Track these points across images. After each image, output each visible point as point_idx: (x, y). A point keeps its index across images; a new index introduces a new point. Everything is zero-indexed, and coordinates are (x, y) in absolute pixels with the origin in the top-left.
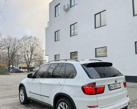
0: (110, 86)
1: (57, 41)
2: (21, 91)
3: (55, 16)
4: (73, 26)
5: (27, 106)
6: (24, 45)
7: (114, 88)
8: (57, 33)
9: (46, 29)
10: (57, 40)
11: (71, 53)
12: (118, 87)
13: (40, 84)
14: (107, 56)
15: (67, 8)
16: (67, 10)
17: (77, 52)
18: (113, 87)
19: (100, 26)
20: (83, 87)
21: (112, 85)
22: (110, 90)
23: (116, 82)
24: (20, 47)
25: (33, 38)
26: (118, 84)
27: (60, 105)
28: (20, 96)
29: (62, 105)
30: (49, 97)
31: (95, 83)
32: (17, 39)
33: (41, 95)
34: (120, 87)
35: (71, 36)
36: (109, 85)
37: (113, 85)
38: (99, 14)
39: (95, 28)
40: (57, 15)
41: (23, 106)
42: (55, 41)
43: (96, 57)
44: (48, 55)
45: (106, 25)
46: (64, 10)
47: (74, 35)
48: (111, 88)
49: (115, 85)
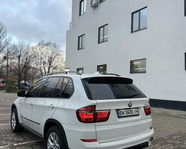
0: (119, 112)
1: (81, 49)
2: (13, 114)
3: (80, 15)
4: (103, 28)
5: (19, 135)
6: (40, 54)
7: (126, 115)
8: (81, 38)
9: (67, 32)
10: (80, 47)
11: (98, 66)
12: (134, 114)
13: (32, 105)
14: (145, 72)
15: (95, 4)
16: (95, 7)
17: (106, 65)
18: (125, 113)
19: (138, 29)
20: (79, 111)
21: (124, 110)
22: (119, 117)
23: (130, 106)
24: (35, 57)
25: (53, 45)
26: (133, 110)
27: (51, 135)
28: (12, 121)
29: (53, 136)
30: (40, 124)
31: (94, 106)
32: (30, 46)
33: (32, 120)
34: (137, 114)
35: (99, 42)
36: (117, 110)
37: (125, 110)
38: (138, 13)
39: (132, 32)
40: (82, 13)
41: (14, 135)
42: (79, 49)
43: (131, 73)
44: (68, 69)
45: (146, 28)
46: (92, 6)
47: (103, 42)
48: (122, 114)
49: (129, 110)
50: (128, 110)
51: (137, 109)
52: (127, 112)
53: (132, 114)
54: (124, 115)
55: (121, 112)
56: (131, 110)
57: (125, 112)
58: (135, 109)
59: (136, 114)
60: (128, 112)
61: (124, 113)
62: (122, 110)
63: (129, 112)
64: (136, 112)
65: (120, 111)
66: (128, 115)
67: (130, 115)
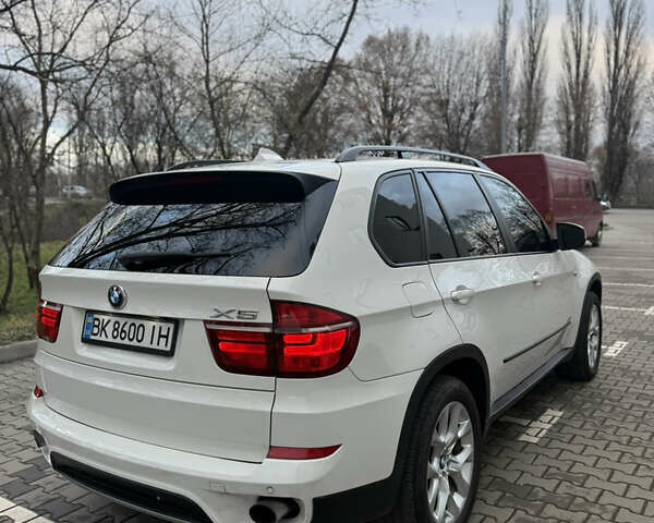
0: (89, 319)
7: (110, 339)
12: (146, 344)
18: (109, 329)
21: (106, 318)
22: (86, 340)
26: (149, 325)
34: (162, 347)
36: (90, 312)
37: (114, 319)
48: (96, 330)
49: (130, 321)
50: (122, 321)
51: (165, 326)
52: (115, 329)
53: (135, 343)
54: (103, 338)
55: (96, 323)
56: (138, 322)
57: (111, 324)
58: (157, 324)
59: (154, 346)
60: (123, 331)
61: (103, 329)
62: (101, 317)
63: (127, 328)
64: (160, 336)
65: (96, 316)
66: (118, 340)
67: (126, 342)
